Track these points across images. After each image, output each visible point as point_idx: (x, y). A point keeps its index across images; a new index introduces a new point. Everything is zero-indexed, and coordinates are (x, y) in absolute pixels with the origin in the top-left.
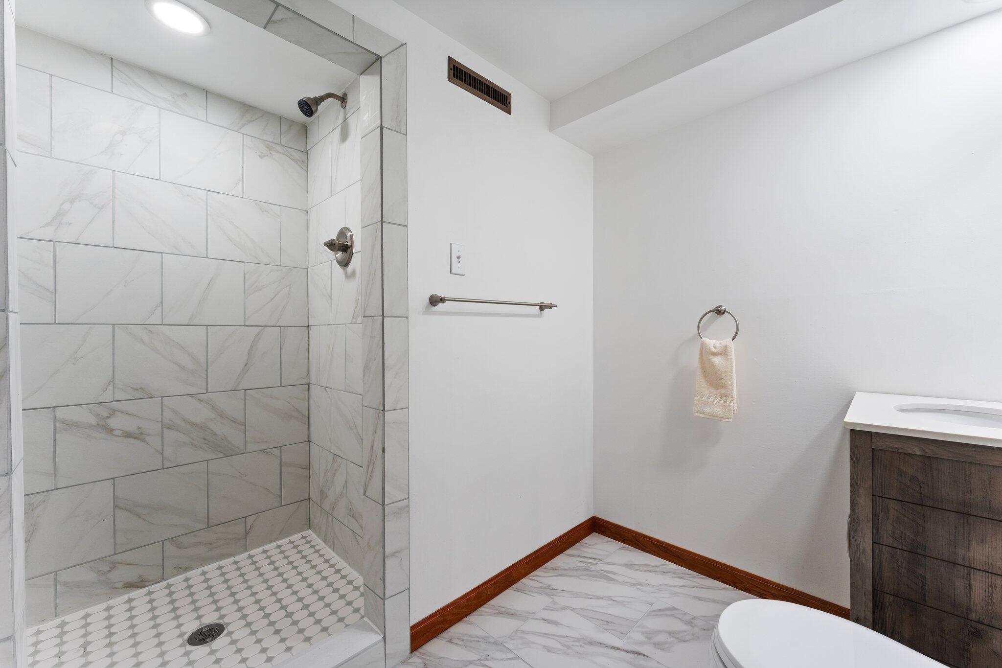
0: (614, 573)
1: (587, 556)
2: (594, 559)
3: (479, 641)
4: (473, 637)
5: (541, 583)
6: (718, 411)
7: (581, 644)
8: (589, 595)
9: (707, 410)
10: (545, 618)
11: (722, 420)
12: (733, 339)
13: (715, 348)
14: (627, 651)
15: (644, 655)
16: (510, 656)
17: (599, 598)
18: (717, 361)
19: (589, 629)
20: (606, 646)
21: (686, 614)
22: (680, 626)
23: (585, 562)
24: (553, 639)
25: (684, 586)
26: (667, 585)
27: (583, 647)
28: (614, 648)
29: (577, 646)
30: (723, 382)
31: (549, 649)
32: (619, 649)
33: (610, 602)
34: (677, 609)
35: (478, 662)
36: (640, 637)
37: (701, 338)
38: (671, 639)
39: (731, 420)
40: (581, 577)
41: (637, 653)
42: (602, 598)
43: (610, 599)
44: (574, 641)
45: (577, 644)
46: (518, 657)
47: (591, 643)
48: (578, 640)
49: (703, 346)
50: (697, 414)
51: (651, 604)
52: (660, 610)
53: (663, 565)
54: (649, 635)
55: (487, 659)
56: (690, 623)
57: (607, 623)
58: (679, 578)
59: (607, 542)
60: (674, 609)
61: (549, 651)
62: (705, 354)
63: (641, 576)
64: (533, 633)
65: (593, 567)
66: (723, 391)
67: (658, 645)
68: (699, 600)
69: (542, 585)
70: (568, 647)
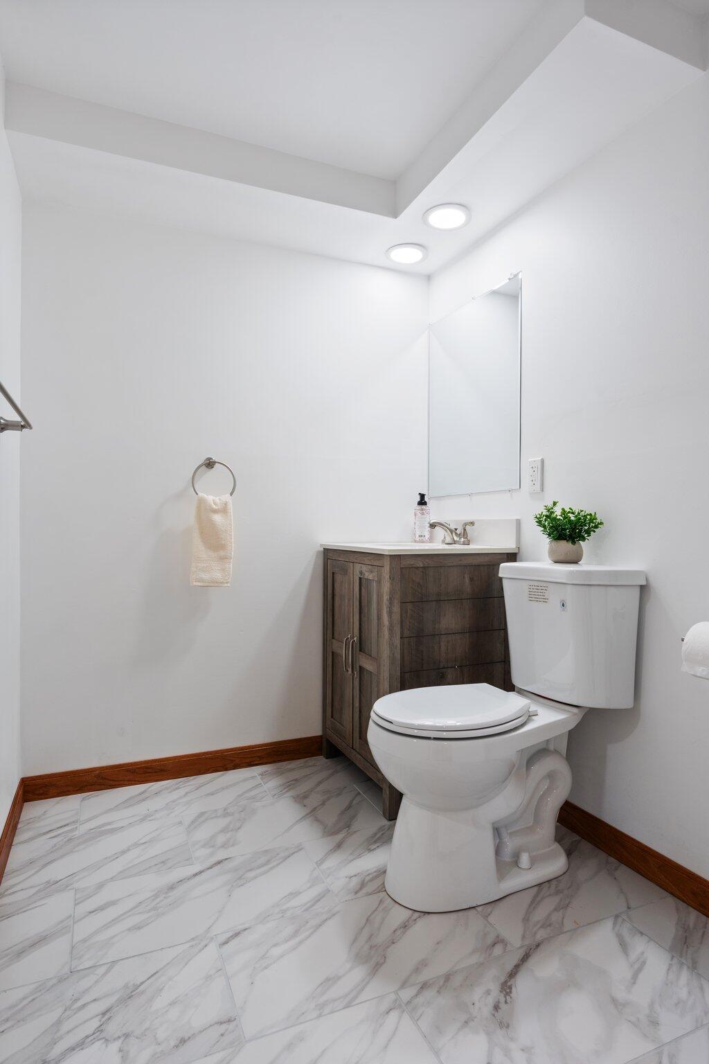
0: (109, 824)
1: (53, 828)
2: (65, 826)
3: (33, 1000)
4: (17, 1005)
5: (31, 887)
6: (218, 575)
7: (164, 896)
8: (109, 857)
9: (205, 576)
10: (91, 909)
11: (222, 585)
12: (231, 494)
13: (215, 504)
14: (211, 868)
15: (226, 859)
16: (101, 970)
17: (123, 852)
18: (217, 518)
19: (153, 881)
20: (189, 879)
21: (216, 811)
22: (222, 823)
23: (59, 835)
24: (130, 916)
25: (187, 793)
26: (174, 801)
27: (169, 896)
28: (196, 875)
29: (162, 901)
30: (223, 542)
31: (138, 927)
32: (201, 872)
33: (142, 847)
34: (205, 812)
35: (68, 1013)
36: (206, 851)
37: (197, 494)
38: (228, 835)
39: (229, 585)
40: (74, 850)
41: (219, 862)
42: (129, 850)
43: (136, 845)
44: (153, 900)
45: (158, 900)
46: (114, 963)
47: (172, 888)
48: (156, 896)
49: (201, 502)
50: (195, 584)
51: (180, 823)
52: (192, 822)
53: (148, 789)
54: (209, 843)
55: (76, 1000)
56: (226, 813)
57: (163, 863)
58: (175, 790)
59: (58, 803)
60: (202, 814)
61: (139, 928)
62: (203, 510)
63: (141, 809)
64: (97, 932)
65: (77, 833)
66: (222, 553)
67: (225, 846)
68: (212, 795)
69: (37, 889)
70: (155, 909)
